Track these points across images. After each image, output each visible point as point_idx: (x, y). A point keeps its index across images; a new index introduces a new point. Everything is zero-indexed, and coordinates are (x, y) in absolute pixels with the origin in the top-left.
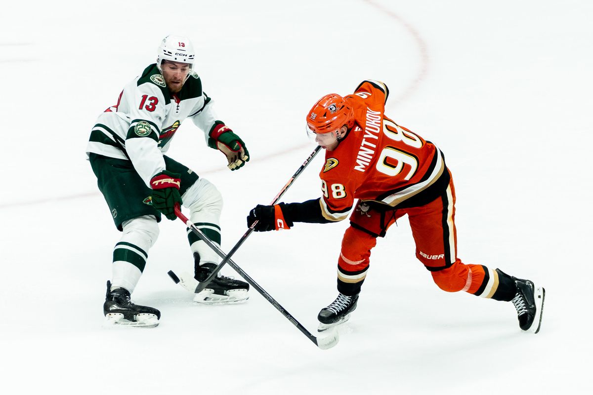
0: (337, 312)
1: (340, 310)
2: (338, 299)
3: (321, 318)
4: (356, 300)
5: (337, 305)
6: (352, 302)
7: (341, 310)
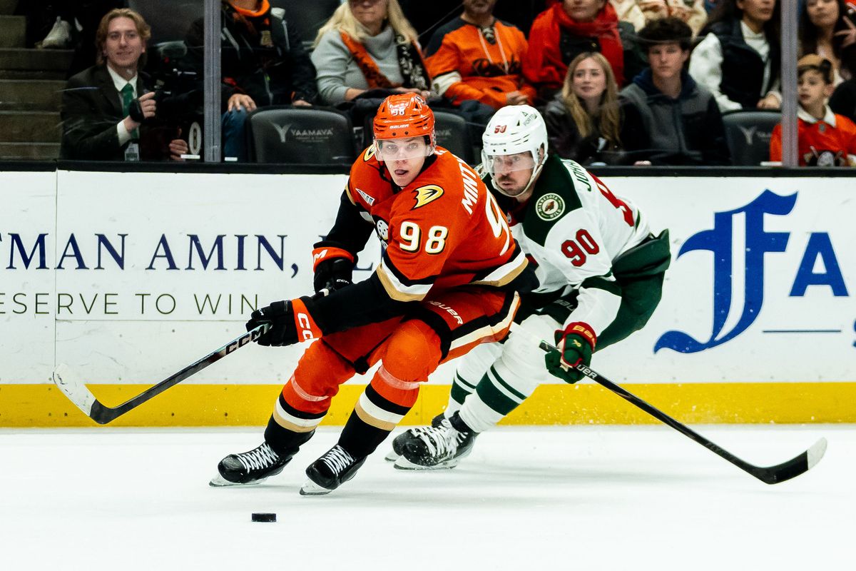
0: (251, 469)
1: (256, 468)
2: (260, 449)
3: (222, 467)
4: (285, 463)
5: (255, 458)
6: (278, 462)
7: (258, 468)
